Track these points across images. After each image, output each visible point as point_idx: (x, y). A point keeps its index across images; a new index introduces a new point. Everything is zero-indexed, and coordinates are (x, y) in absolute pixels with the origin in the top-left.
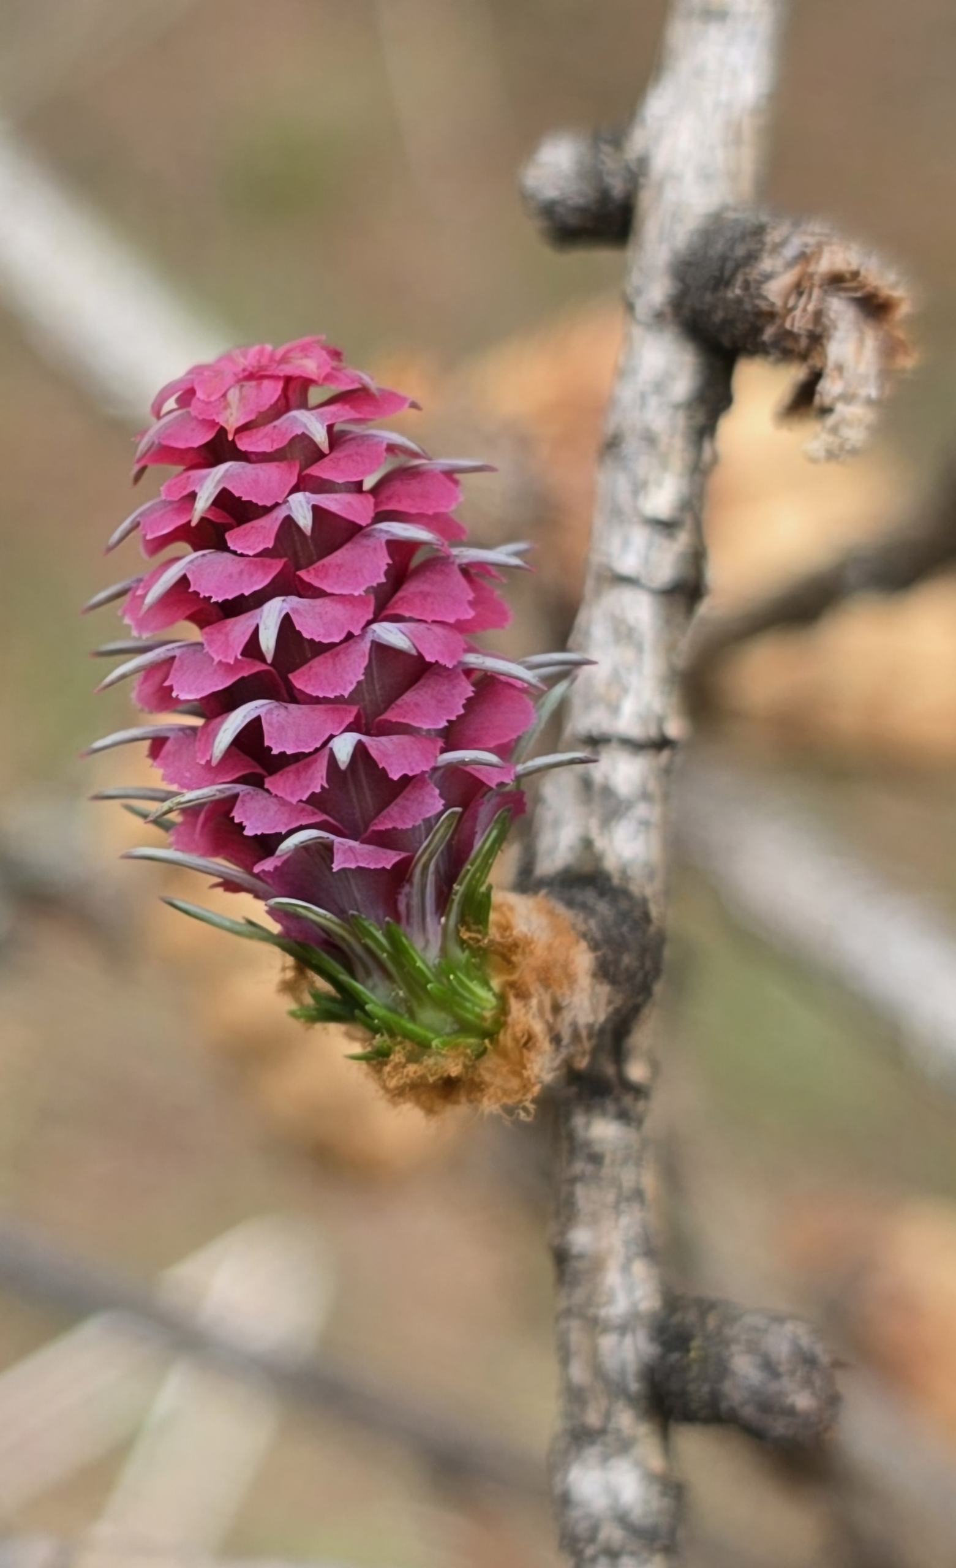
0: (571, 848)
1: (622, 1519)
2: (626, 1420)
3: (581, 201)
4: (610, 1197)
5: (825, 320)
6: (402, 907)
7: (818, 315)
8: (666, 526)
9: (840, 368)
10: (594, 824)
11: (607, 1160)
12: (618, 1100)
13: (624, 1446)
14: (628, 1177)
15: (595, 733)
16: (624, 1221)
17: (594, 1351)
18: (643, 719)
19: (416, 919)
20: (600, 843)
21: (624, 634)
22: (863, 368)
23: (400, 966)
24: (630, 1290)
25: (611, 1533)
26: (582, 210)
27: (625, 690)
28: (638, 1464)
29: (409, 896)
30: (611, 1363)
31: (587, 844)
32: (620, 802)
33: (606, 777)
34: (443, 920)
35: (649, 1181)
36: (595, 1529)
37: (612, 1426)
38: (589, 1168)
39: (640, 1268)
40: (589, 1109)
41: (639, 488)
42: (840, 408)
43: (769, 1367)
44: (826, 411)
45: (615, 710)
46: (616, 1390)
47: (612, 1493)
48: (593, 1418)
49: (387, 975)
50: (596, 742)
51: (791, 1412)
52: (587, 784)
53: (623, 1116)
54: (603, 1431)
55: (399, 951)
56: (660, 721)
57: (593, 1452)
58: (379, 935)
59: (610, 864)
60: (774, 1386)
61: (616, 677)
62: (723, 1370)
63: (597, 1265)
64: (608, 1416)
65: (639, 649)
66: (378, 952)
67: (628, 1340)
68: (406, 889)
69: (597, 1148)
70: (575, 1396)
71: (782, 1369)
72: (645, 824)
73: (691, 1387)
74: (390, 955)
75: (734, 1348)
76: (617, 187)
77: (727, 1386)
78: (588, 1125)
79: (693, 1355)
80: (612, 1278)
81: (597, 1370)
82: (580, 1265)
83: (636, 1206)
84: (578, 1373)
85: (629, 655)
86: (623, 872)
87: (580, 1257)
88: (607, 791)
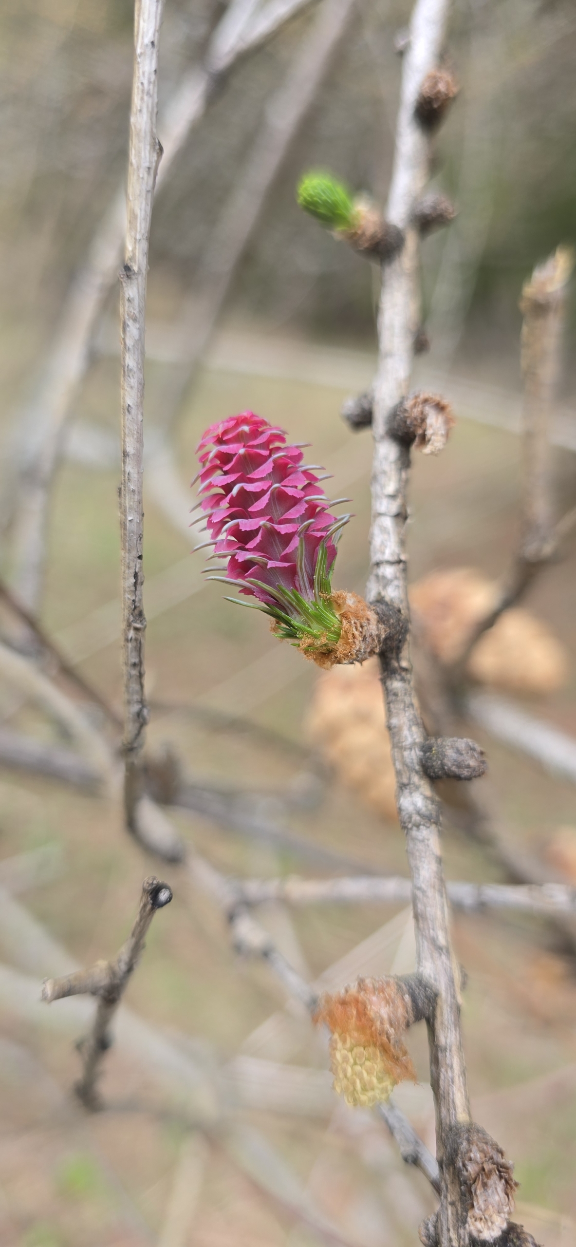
0: (374, 597)
1: (419, 813)
2: (416, 779)
3: (356, 413)
4: (402, 706)
5: (424, 413)
6: (297, 585)
7: (422, 413)
8: (393, 497)
9: (431, 426)
10: (381, 588)
11: (400, 695)
12: (400, 674)
13: (417, 788)
14: (407, 700)
15: (378, 561)
16: (407, 714)
17: (403, 756)
18: (392, 554)
19: (303, 590)
20: (383, 593)
21: (384, 530)
22: (438, 425)
23: (301, 608)
24: (412, 736)
25: (416, 818)
26: (358, 415)
27: (386, 547)
28: (421, 794)
29: (299, 580)
30: (408, 760)
31: (379, 594)
32: (388, 580)
33: (383, 573)
34: (314, 591)
35: (415, 701)
36: (410, 817)
37: (412, 782)
38: (394, 698)
39: (414, 729)
40: (391, 679)
41: (383, 487)
42: (433, 438)
43: (458, 752)
44: (429, 441)
45: (383, 553)
46: (412, 769)
47: (415, 805)
48: (405, 781)
49: (299, 613)
50: (378, 564)
51: (468, 767)
52: (377, 576)
53: (403, 680)
54: (408, 785)
55: (299, 601)
56: (398, 555)
57: (406, 792)
58: (290, 594)
59: (387, 599)
60: (461, 758)
61: (382, 543)
62: (444, 756)
63: (400, 729)
64: (409, 779)
65: (389, 533)
66: (293, 602)
67: (413, 752)
68: (297, 578)
69: (395, 691)
70: (398, 773)
71: (463, 752)
72: (398, 587)
73: (434, 764)
74: (296, 604)
75: (447, 748)
76: (366, 406)
77: (446, 761)
78: (392, 684)
79: (434, 752)
80: (405, 732)
81: (404, 764)
82: (395, 730)
83: (411, 709)
84: (399, 766)
85: (386, 536)
86: (391, 600)
87: (395, 727)
88: (384, 577)
